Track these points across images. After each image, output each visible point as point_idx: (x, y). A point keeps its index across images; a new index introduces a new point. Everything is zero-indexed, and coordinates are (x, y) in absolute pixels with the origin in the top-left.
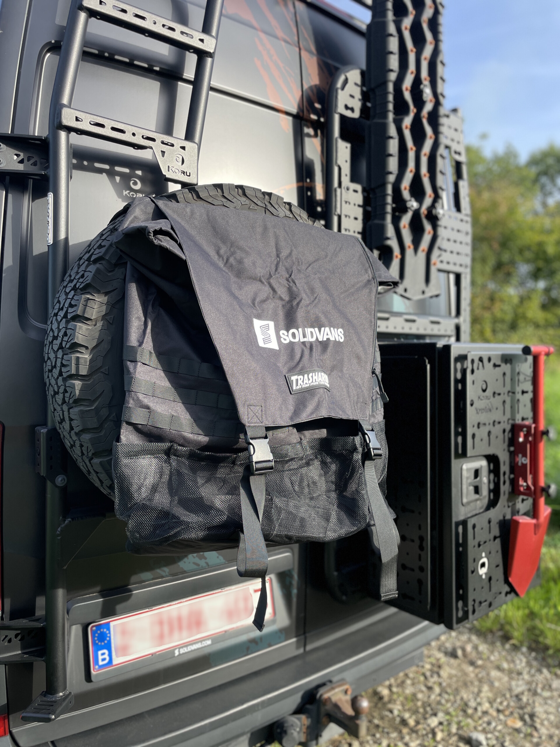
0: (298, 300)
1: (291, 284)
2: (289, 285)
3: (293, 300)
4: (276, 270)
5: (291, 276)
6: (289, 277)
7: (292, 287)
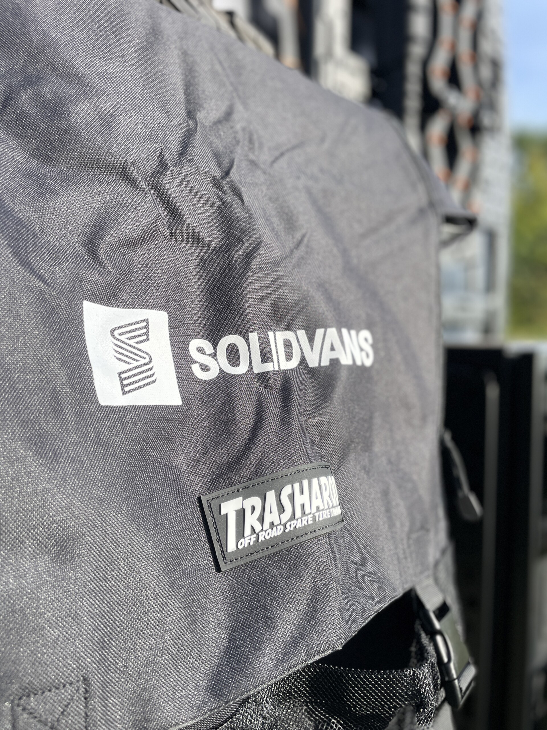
0: (248, 244)
1: (229, 198)
2: (220, 198)
3: (232, 245)
4: (183, 152)
5: (227, 173)
6: (223, 178)
7: (231, 206)
